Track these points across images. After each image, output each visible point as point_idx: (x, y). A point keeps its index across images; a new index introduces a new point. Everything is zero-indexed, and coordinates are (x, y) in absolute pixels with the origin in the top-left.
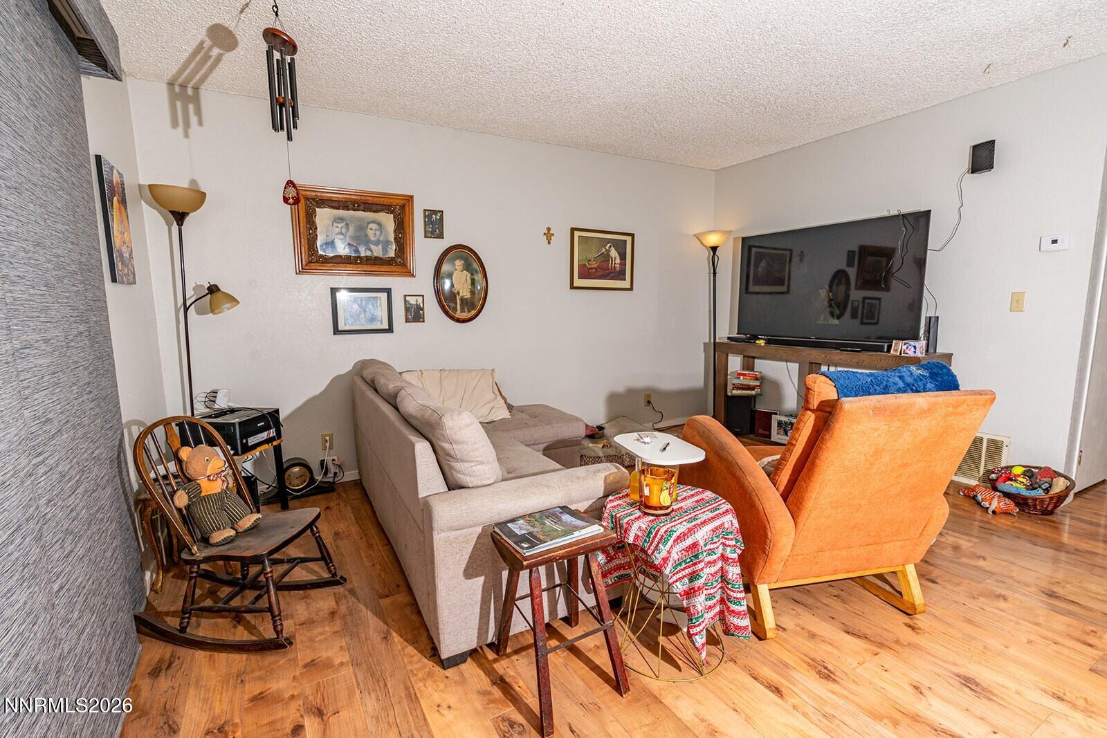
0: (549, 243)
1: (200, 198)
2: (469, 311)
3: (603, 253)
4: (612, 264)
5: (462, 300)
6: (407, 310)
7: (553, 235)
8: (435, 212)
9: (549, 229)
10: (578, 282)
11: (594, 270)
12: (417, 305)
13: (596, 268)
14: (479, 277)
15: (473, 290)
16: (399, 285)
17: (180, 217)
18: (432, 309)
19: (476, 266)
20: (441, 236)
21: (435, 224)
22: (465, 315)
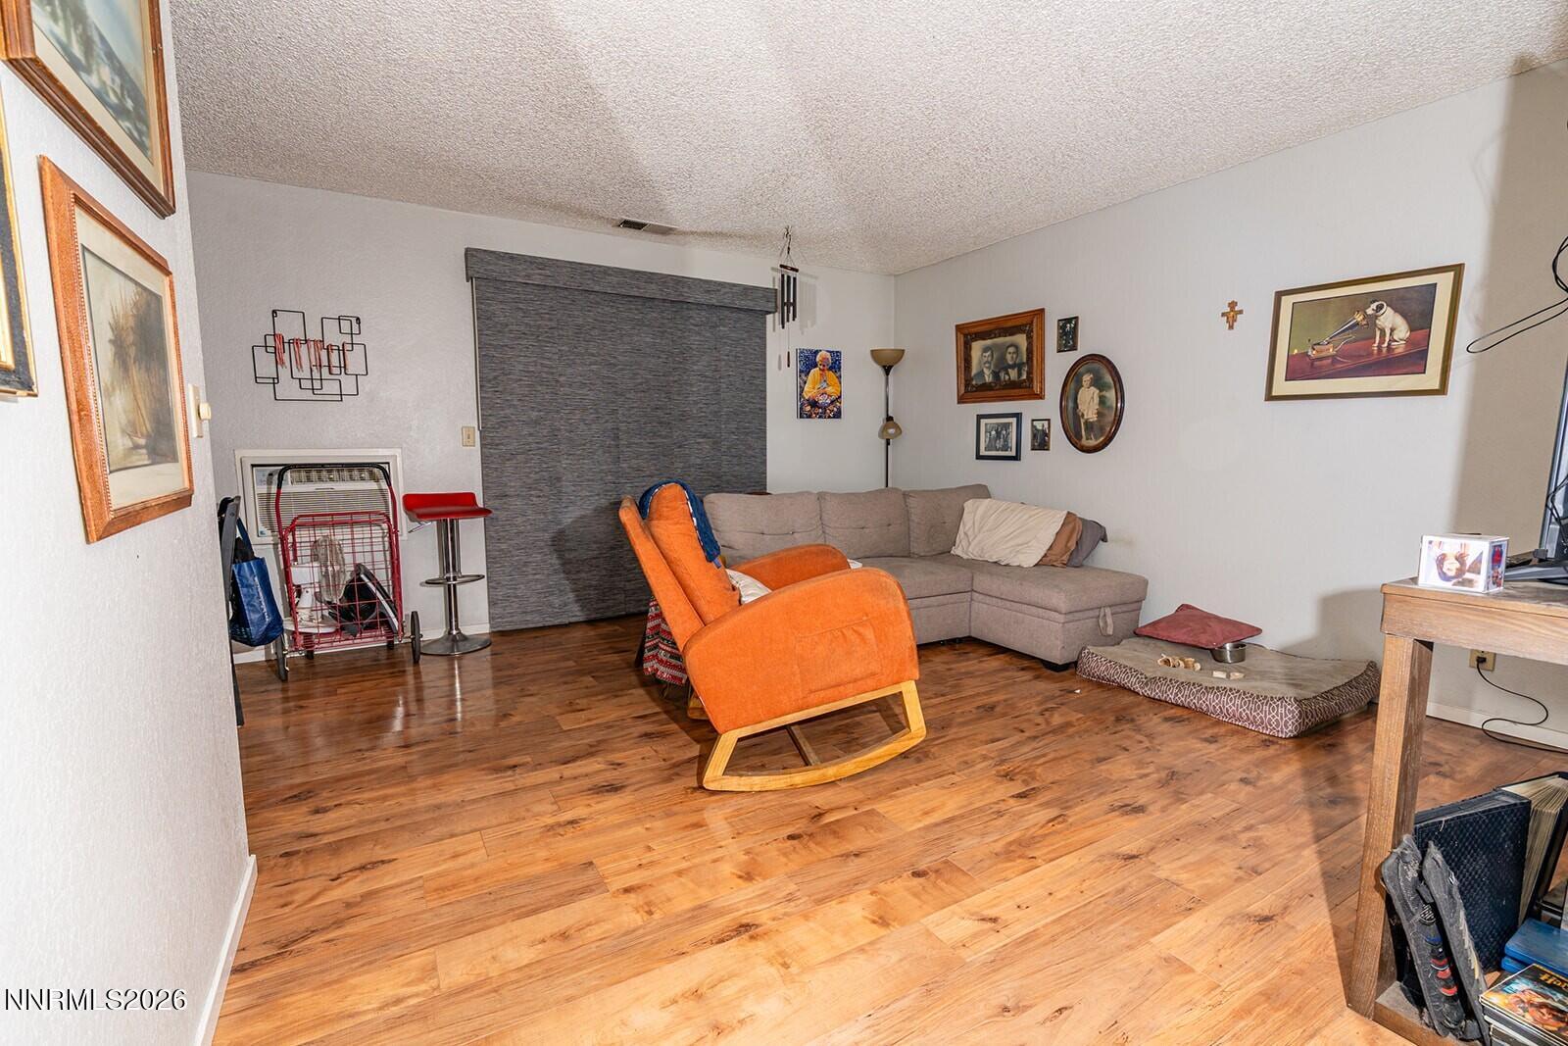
0: (1231, 327)
1: (900, 354)
2: (1096, 439)
3: (1357, 324)
4: (1382, 341)
5: (1086, 422)
6: (1034, 436)
7: (1241, 312)
8: (1069, 320)
9: (1233, 305)
10: (1281, 386)
11: (1329, 361)
12: (1043, 430)
13: (1333, 356)
14: (1111, 395)
15: (1101, 410)
16: (1029, 409)
17: (887, 370)
18: (1057, 435)
19: (1108, 379)
20: (1074, 348)
21: (1069, 333)
22: (1093, 443)
